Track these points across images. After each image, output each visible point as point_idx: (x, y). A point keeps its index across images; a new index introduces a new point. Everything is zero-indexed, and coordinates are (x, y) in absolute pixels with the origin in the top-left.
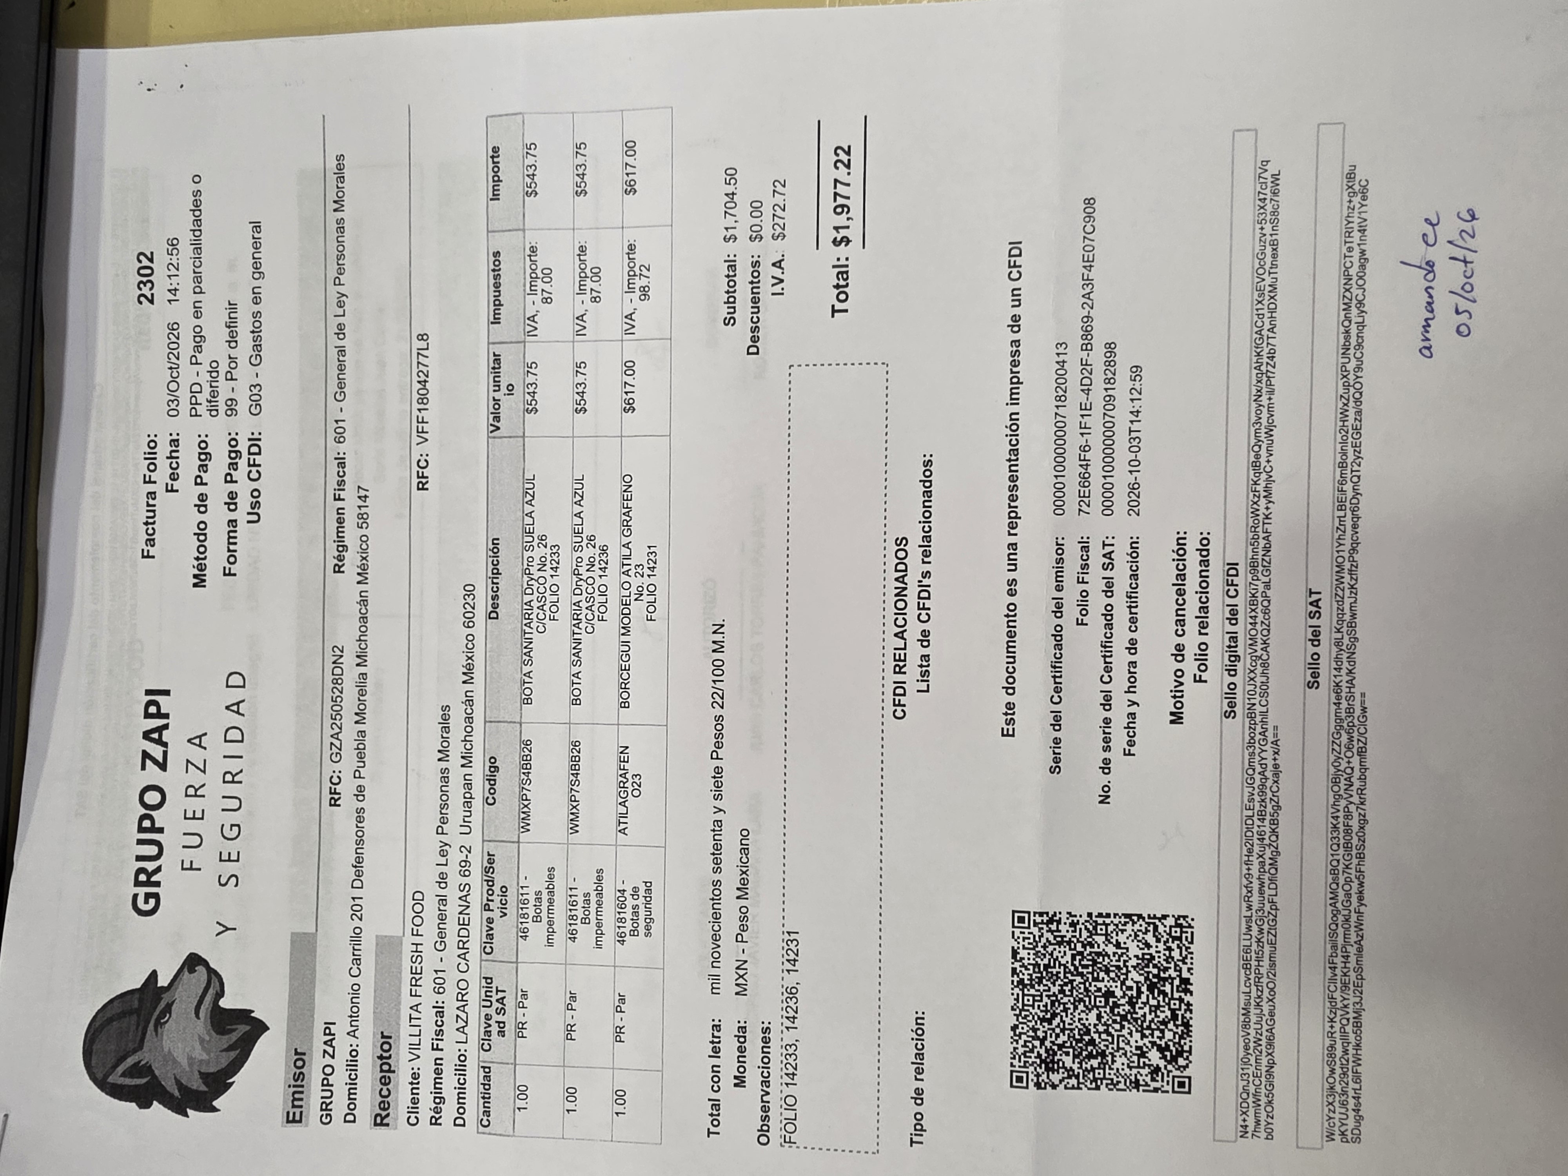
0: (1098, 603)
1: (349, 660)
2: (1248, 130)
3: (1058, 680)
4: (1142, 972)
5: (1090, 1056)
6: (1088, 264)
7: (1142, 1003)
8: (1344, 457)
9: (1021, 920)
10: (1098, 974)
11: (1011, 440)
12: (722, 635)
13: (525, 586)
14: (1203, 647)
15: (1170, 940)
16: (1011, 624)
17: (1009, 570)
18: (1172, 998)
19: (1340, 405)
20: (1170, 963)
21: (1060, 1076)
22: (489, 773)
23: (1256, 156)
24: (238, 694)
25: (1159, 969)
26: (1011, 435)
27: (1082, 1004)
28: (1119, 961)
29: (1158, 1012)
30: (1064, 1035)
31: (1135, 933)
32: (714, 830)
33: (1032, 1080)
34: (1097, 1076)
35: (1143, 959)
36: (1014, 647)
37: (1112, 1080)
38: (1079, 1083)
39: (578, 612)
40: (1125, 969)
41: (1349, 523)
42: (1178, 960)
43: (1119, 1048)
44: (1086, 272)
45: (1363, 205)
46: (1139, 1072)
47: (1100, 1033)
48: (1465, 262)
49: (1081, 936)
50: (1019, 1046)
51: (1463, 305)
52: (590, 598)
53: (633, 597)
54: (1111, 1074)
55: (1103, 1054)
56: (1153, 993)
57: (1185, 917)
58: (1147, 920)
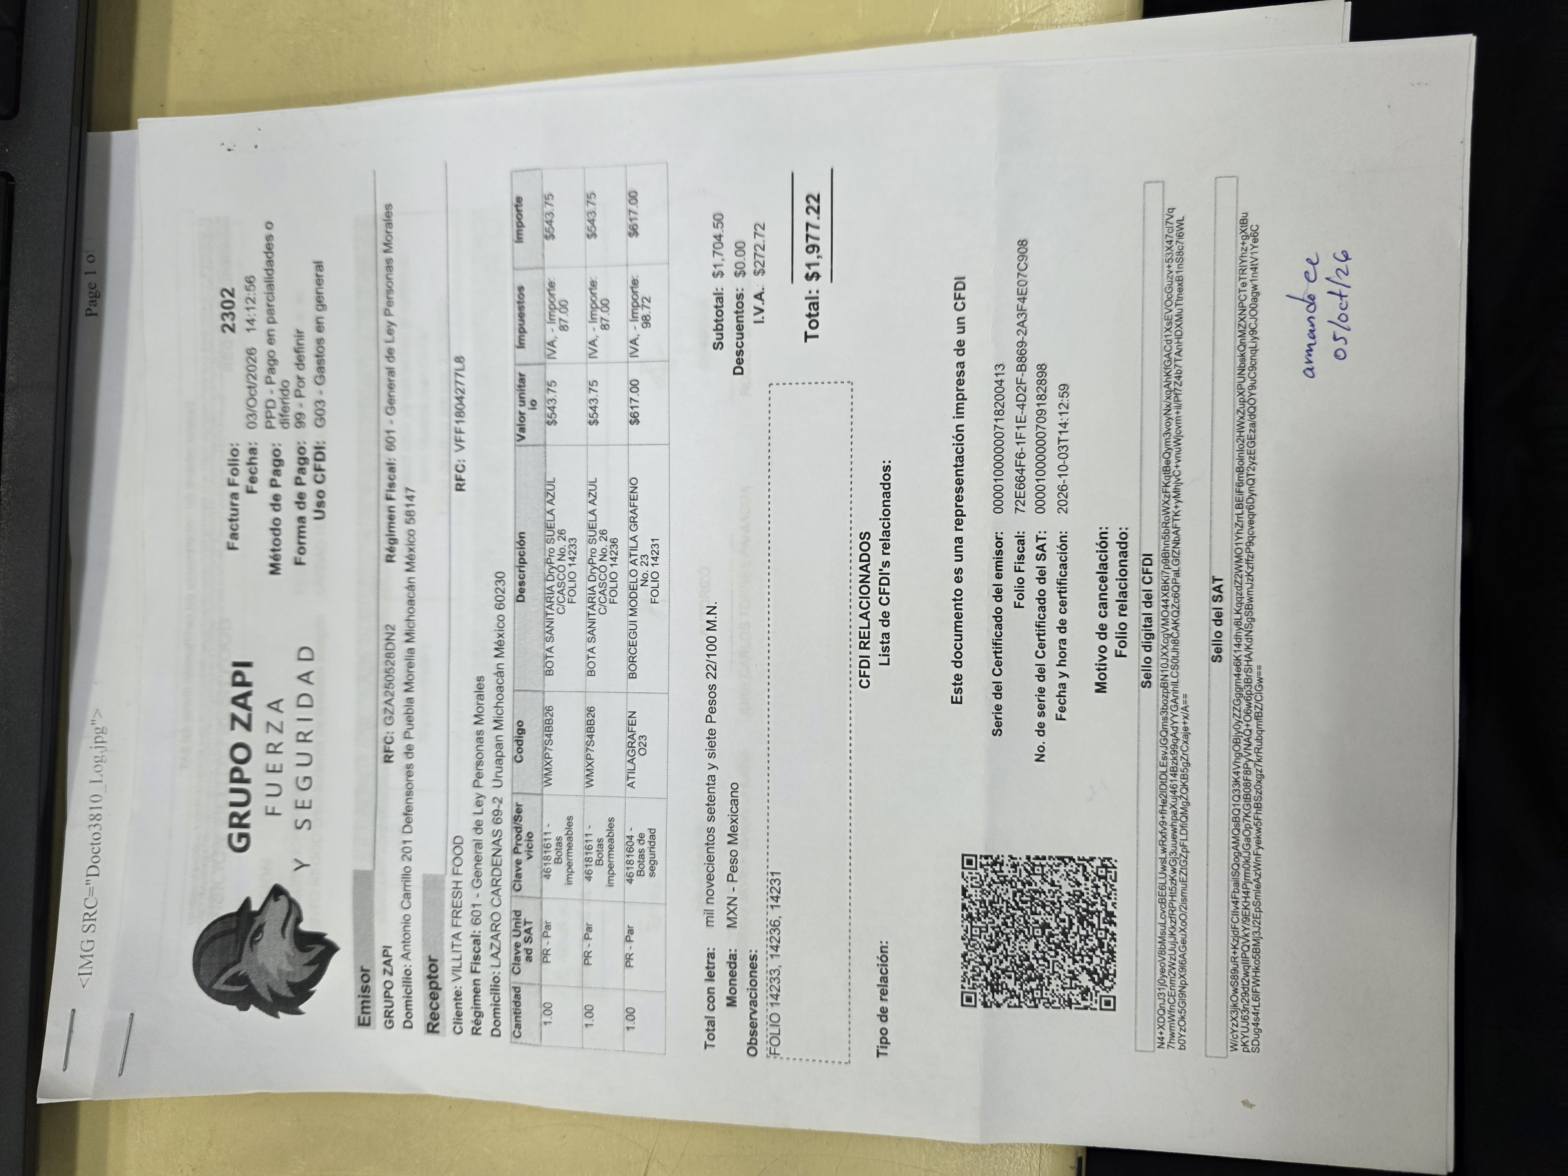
0: (1032, 588)
1: (399, 637)
2: (1156, 182)
3: (998, 655)
4: (1073, 906)
5: (1030, 979)
6: (1022, 296)
7: (1073, 933)
8: (1241, 463)
9: (970, 862)
10: (1036, 908)
11: (957, 448)
12: (715, 616)
13: (547, 574)
14: (1123, 627)
15: (1097, 878)
16: (958, 607)
17: (956, 561)
18: (1100, 929)
19: (1237, 418)
20: (1097, 898)
21: (1004, 996)
22: (518, 735)
23: (1163, 204)
24: (305, 667)
25: (1088, 904)
26: (957, 444)
27: (1022, 934)
28: (1053, 897)
29: (1087, 941)
30: (1007, 960)
31: (1067, 873)
32: (708, 784)
33: (980, 1000)
34: (1035, 996)
35: (1074, 896)
36: (961, 626)
37: (1048, 999)
38: (1020, 1002)
39: (593, 596)
40: (1058, 904)
41: (1246, 519)
42: (1104, 896)
43: (1054, 972)
44: (1021, 304)
45: (1254, 247)
46: (1071, 993)
47: (1037, 959)
48: (1341, 296)
49: (1020, 876)
50: (968, 971)
51: (1340, 333)
52: (603, 584)
53: (640, 583)
54: (1047, 994)
55: (1041, 978)
56: (1083, 925)
57: (1109, 859)
58: (1077, 862)
